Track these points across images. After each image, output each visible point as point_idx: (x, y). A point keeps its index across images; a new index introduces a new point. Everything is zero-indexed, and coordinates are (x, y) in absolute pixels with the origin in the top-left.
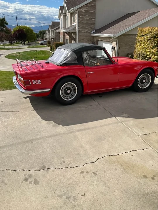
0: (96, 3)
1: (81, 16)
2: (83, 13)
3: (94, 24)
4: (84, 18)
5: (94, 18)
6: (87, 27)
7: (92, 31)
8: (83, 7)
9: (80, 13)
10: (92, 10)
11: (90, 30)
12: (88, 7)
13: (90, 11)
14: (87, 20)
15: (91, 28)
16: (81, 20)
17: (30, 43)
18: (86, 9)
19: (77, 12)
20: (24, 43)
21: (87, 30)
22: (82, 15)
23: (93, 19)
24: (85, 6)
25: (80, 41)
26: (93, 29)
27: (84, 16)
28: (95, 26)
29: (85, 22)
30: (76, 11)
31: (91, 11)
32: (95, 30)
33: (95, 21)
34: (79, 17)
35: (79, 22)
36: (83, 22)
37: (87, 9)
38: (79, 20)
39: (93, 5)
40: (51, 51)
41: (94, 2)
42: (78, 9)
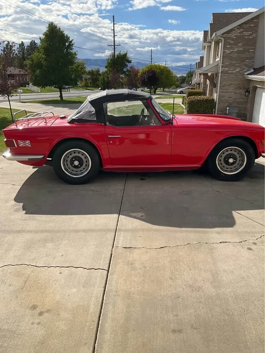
0: (258, 22)
1: (229, 46)
2: (233, 39)
3: (252, 58)
4: (234, 49)
5: (253, 48)
6: (239, 65)
7: (248, 71)
8: (234, 30)
9: (228, 40)
10: (250, 34)
11: (244, 69)
12: (242, 30)
13: (246, 36)
14: (238, 52)
15: (246, 65)
16: (228, 52)
17: (165, 92)
18: (240, 33)
19: (222, 38)
20: (155, 92)
21: (238, 70)
22: (230, 44)
23: (252, 50)
24: (238, 29)
25: (224, 88)
26: (250, 67)
27: (235, 45)
28: (253, 62)
29: (235, 55)
30: (220, 38)
31: (249, 36)
32: (254, 69)
33: (254, 53)
34: (225, 47)
35: (224, 57)
36: (232, 55)
37: (242, 32)
38: (223, 52)
39: (252, 25)
40: (183, 104)
41: (254, 20)
42: (223, 34)
